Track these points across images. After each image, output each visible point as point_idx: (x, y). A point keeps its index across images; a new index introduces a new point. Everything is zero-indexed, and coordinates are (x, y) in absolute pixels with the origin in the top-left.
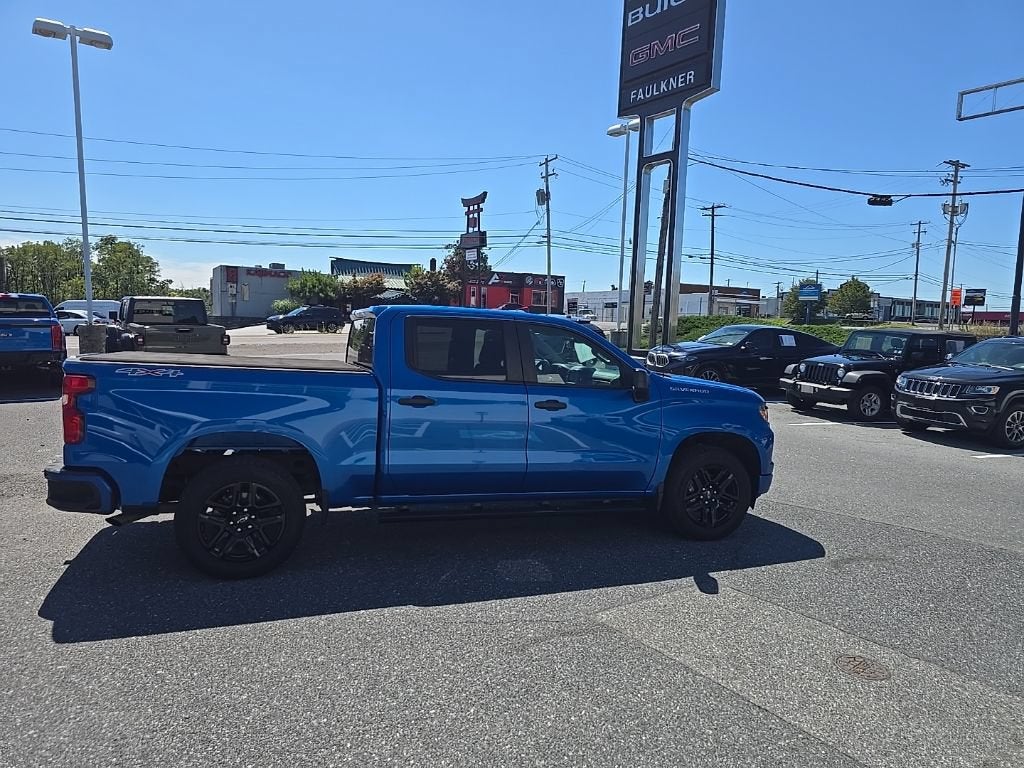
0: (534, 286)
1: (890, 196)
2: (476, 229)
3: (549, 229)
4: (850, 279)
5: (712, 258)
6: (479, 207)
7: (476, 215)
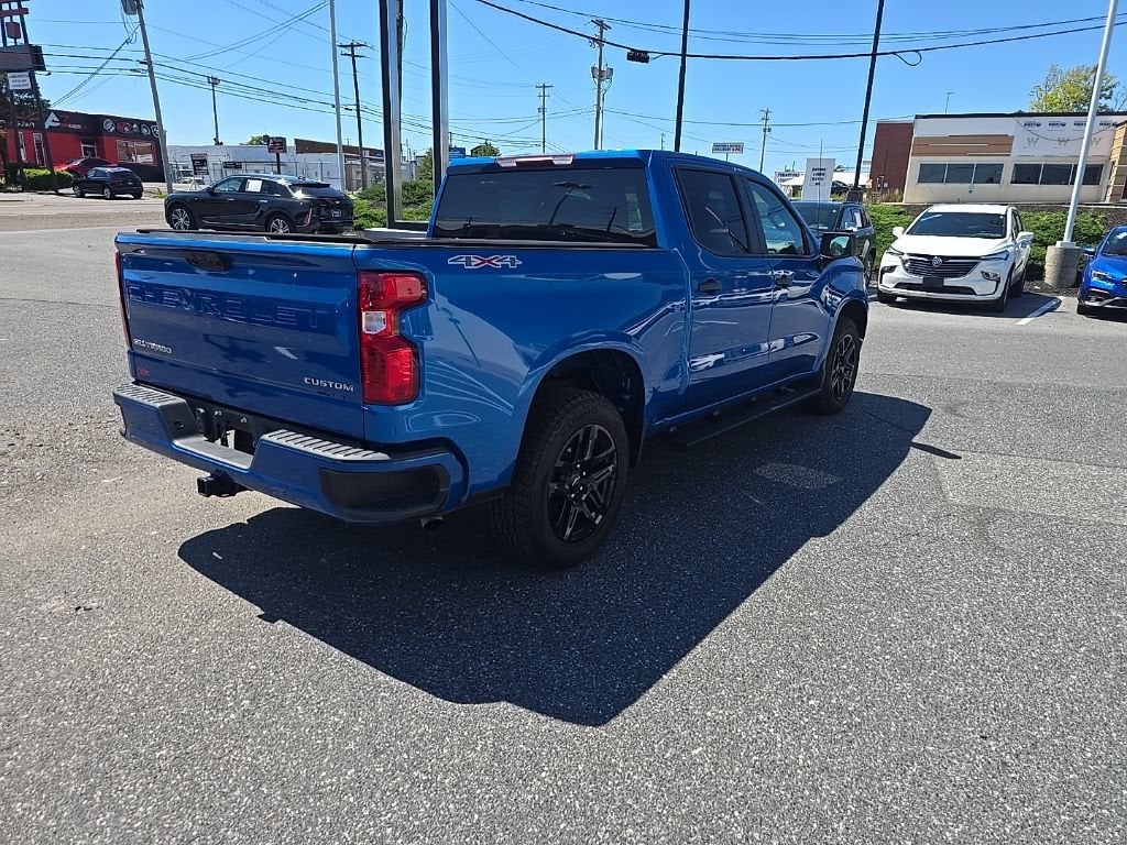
0: (119, 134)
1: (646, 52)
2: (21, 41)
3: (147, 51)
4: (483, 141)
5: (358, 111)
6: (19, 6)
7: (16, 19)
